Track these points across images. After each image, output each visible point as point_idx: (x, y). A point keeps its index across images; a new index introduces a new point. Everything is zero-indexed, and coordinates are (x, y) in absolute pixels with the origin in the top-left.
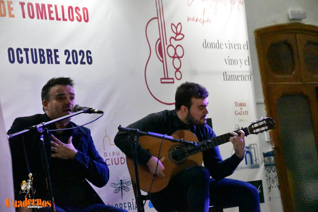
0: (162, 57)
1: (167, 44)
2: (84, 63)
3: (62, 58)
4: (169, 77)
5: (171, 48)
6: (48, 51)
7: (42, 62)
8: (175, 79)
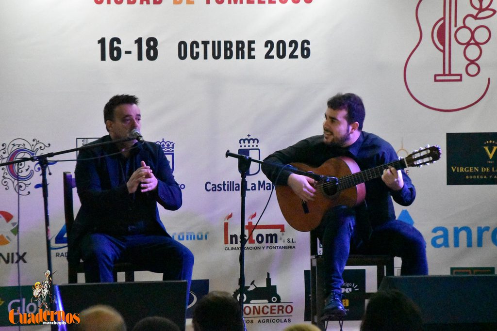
0: (443, 44)
1: (456, 26)
2: (296, 57)
3: (260, 50)
4: (452, 72)
5: (464, 30)
6: (238, 42)
7: (226, 57)
8: (465, 76)
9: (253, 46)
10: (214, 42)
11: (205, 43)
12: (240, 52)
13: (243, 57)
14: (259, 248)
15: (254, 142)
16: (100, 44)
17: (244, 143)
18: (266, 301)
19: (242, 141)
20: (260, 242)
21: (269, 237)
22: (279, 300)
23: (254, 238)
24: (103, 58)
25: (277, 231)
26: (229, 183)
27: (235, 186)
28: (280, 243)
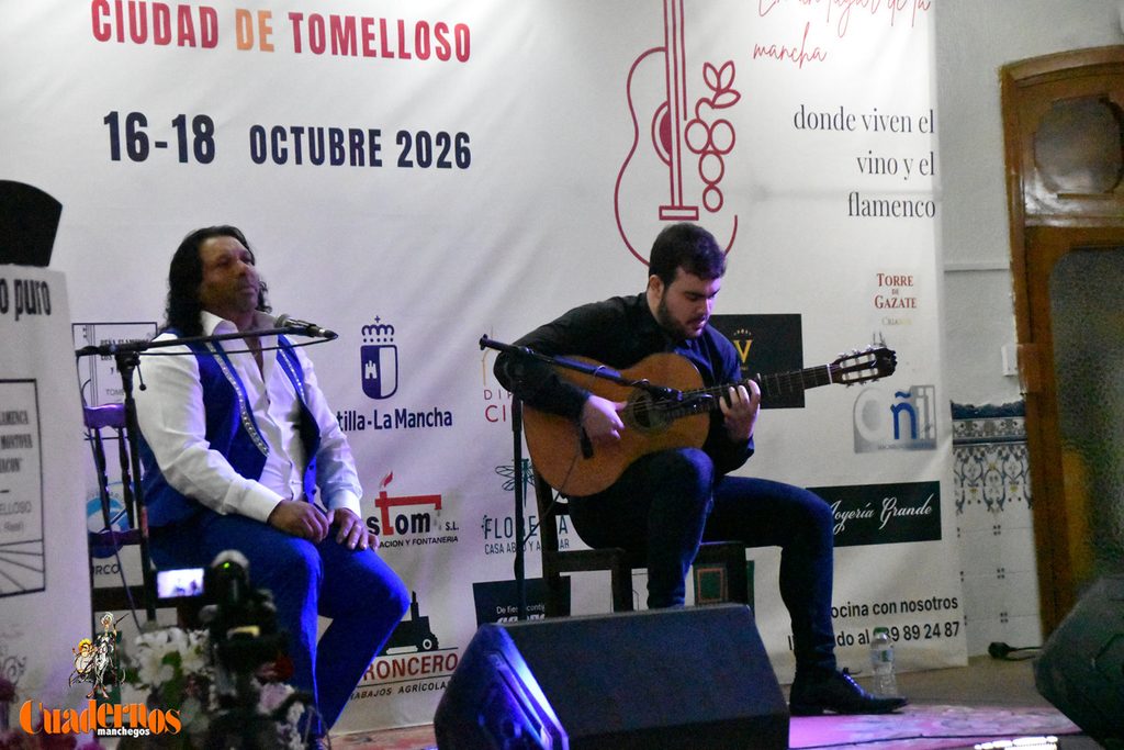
0: (669, 150)
1: (685, 118)
2: (448, 165)
3: (390, 150)
4: (684, 204)
5: (697, 127)
6: (353, 132)
7: (335, 162)
8: (702, 210)
9: (377, 140)
10: (311, 130)
11: (297, 131)
12: (357, 151)
13: (362, 164)
14: (400, 543)
15: (386, 333)
16: (108, 125)
17: (370, 333)
18: (414, 648)
19: (367, 331)
20: (402, 532)
21: (417, 521)
22: (435, 647)
23: (392, 523)
24: (116, 156)
25: (428, 508)
26: (348, 415)
27: (357, 421)
28: (434, 533)
